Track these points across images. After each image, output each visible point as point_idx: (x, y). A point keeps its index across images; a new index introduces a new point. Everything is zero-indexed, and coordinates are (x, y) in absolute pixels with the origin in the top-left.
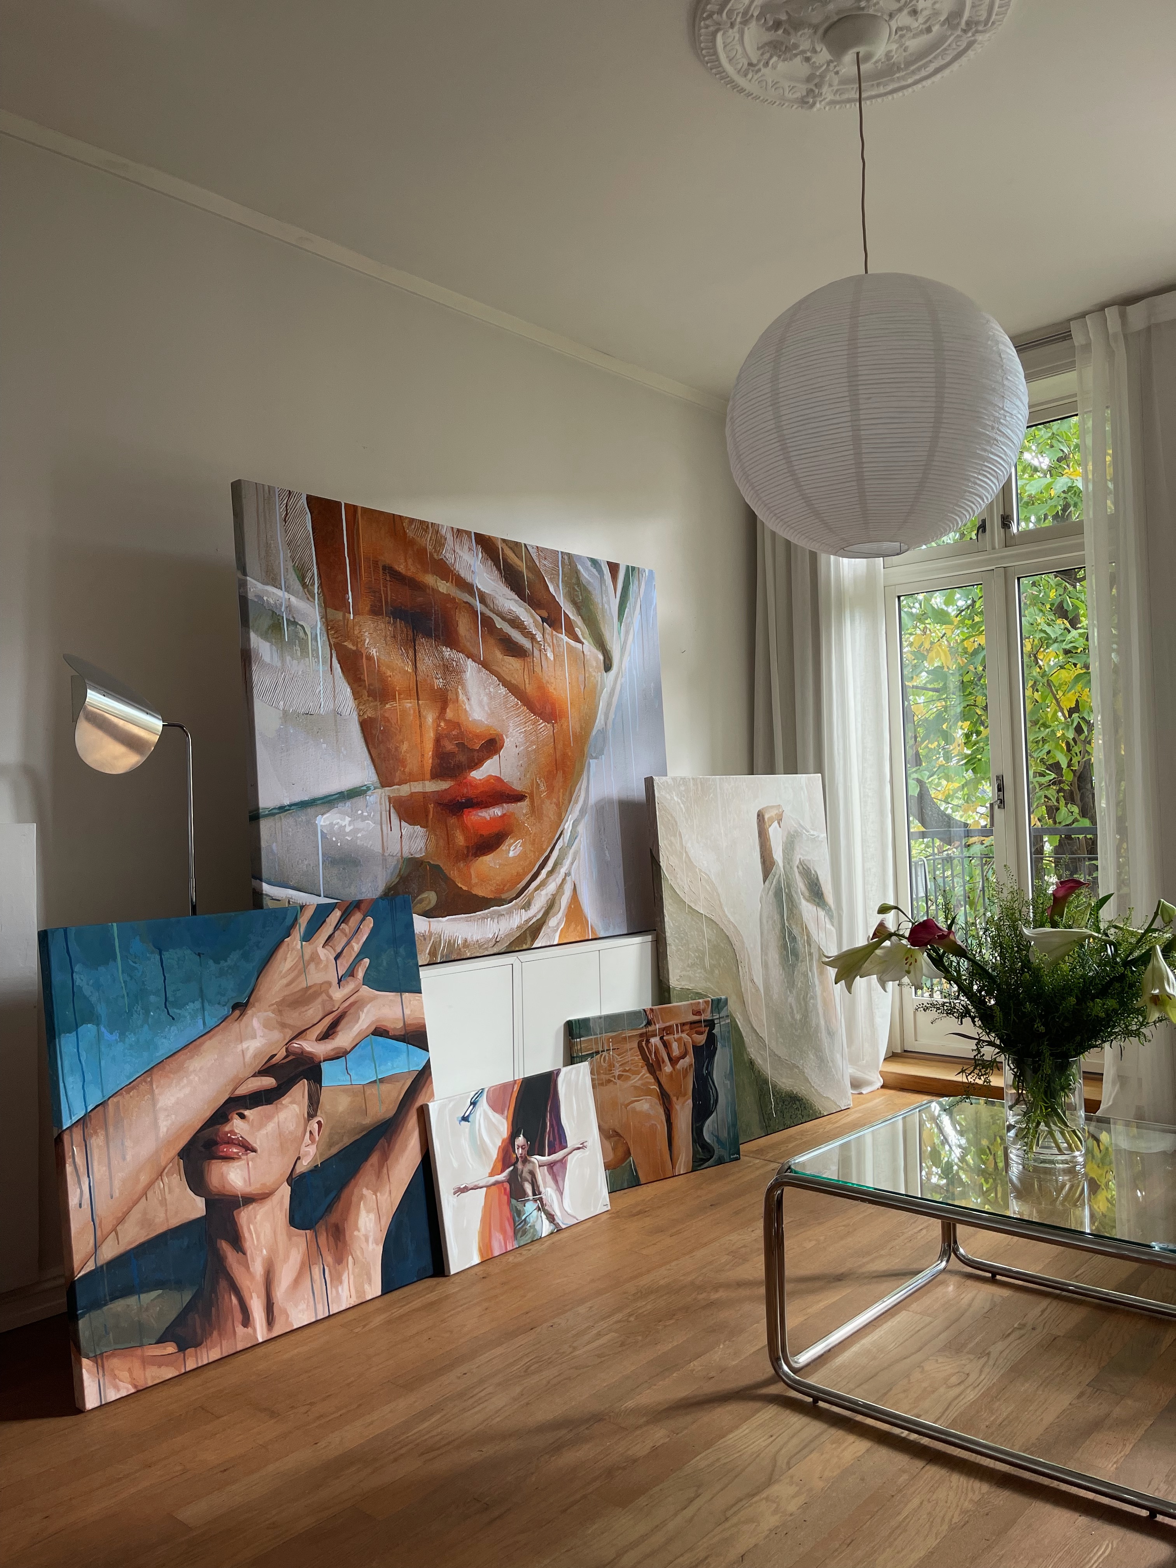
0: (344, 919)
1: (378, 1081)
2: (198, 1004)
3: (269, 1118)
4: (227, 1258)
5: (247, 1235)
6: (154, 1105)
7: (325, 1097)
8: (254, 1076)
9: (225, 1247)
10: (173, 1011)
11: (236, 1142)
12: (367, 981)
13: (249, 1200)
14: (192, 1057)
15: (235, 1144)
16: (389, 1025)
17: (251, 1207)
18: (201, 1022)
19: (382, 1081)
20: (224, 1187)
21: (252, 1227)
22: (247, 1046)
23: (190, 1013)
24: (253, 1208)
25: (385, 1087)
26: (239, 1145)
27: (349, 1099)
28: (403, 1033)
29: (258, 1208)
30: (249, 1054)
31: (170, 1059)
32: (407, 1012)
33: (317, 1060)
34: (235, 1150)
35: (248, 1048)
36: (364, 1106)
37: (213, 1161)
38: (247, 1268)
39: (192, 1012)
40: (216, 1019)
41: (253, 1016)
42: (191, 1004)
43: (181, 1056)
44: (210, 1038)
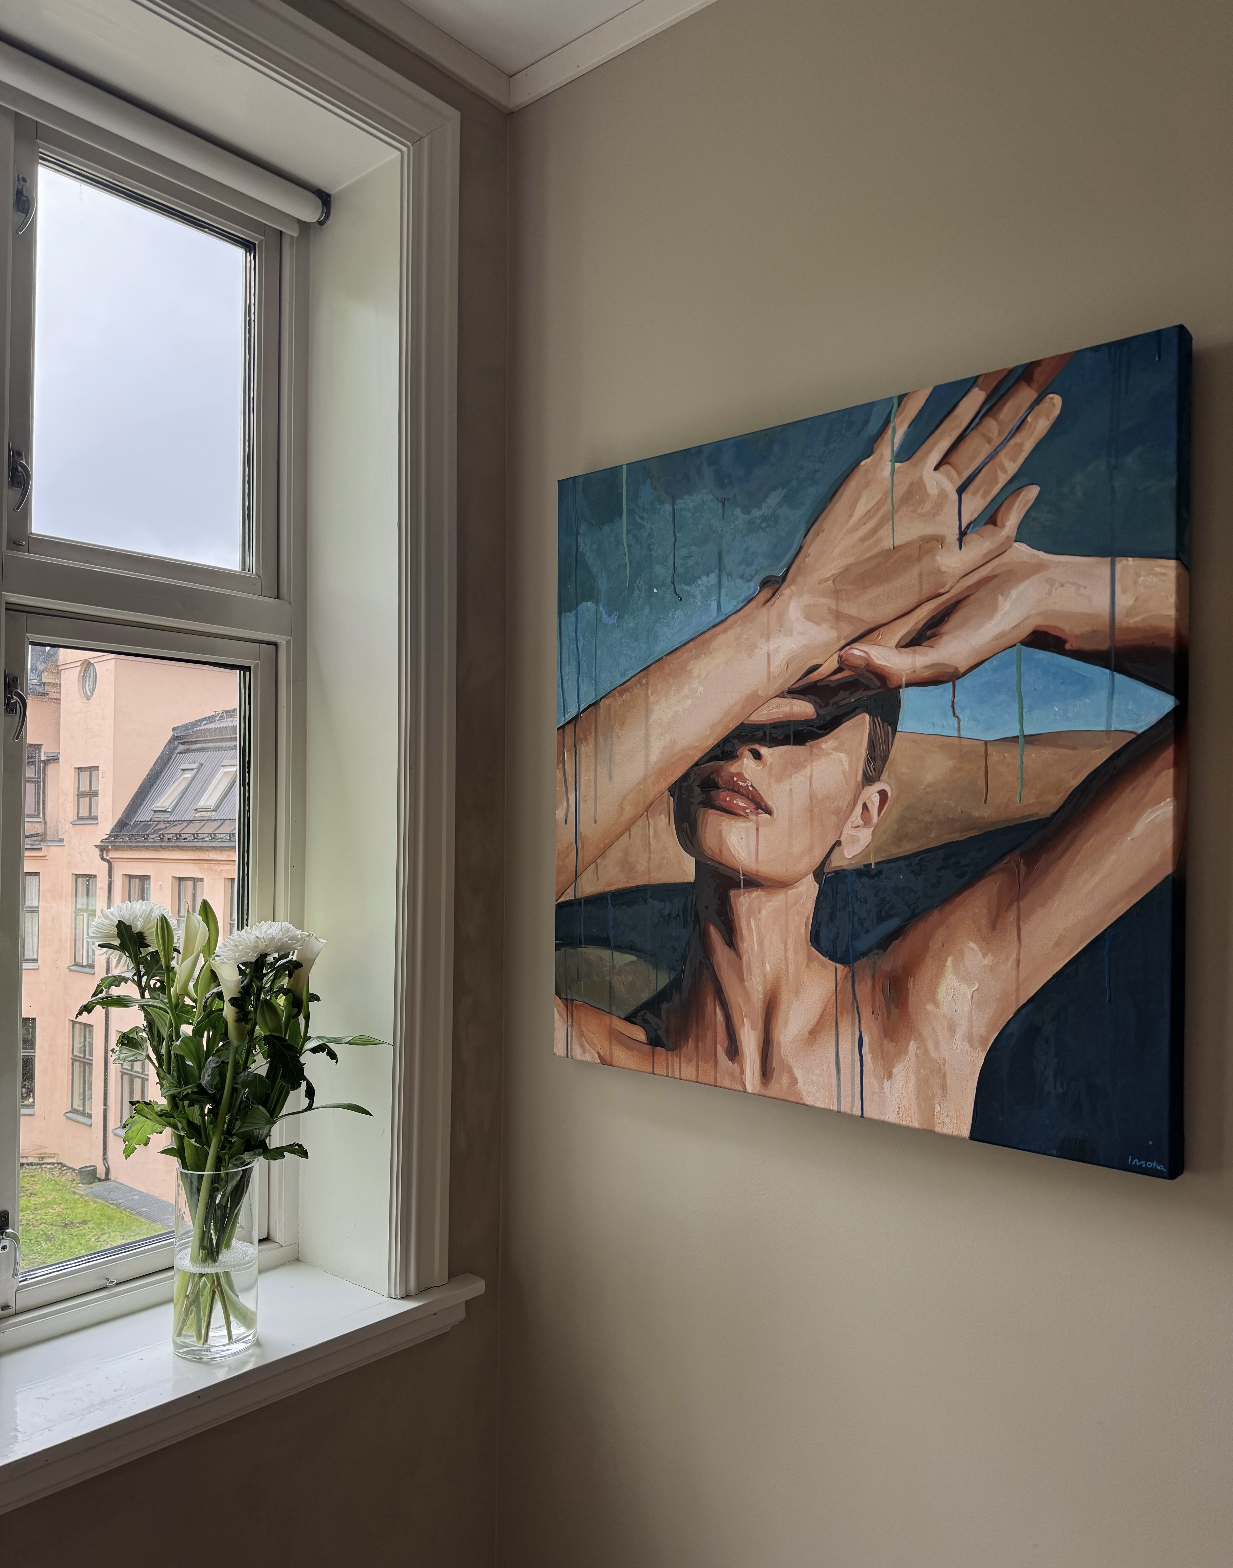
0: (989, 408)
1: (1021, 740)
2: (713, 578)
3: (798, 766)
4: (715, 953)
5: (745, 932)
6: (647, 717)
7: (899, 750)
8: (781, 695)
9: (715, 936)
10: (682, 588)
11: (745, 792)
12: (1023, 534)
13: (753, 882)
14: (697, 657)
15: (742, 794)
16: (1067, 628)
17: (755, 894)
18: (714, 605)
19: (1031, 740)
20: (721, 852)
21: (753, 923)
22: (776, 646)
23: (702, 591)
24: (758, 897)
25: (1035, 757)
26: (748, 798)
27: (951, 763)
28: (1104, 647)
29: (764, 899)
30: (778, 662)
31: (672, 655)
32: (1124, 601)
33: (892, 684)
34: (741, 804)
35: (777, 651)
36: (981, 783)
37: (711, 811)
38: (742, 980)
39: (705, 591)
40: (734, 602)
41: (790, 598)
42: (705, 579)
43: (684, 654)
44: (725, 631)
